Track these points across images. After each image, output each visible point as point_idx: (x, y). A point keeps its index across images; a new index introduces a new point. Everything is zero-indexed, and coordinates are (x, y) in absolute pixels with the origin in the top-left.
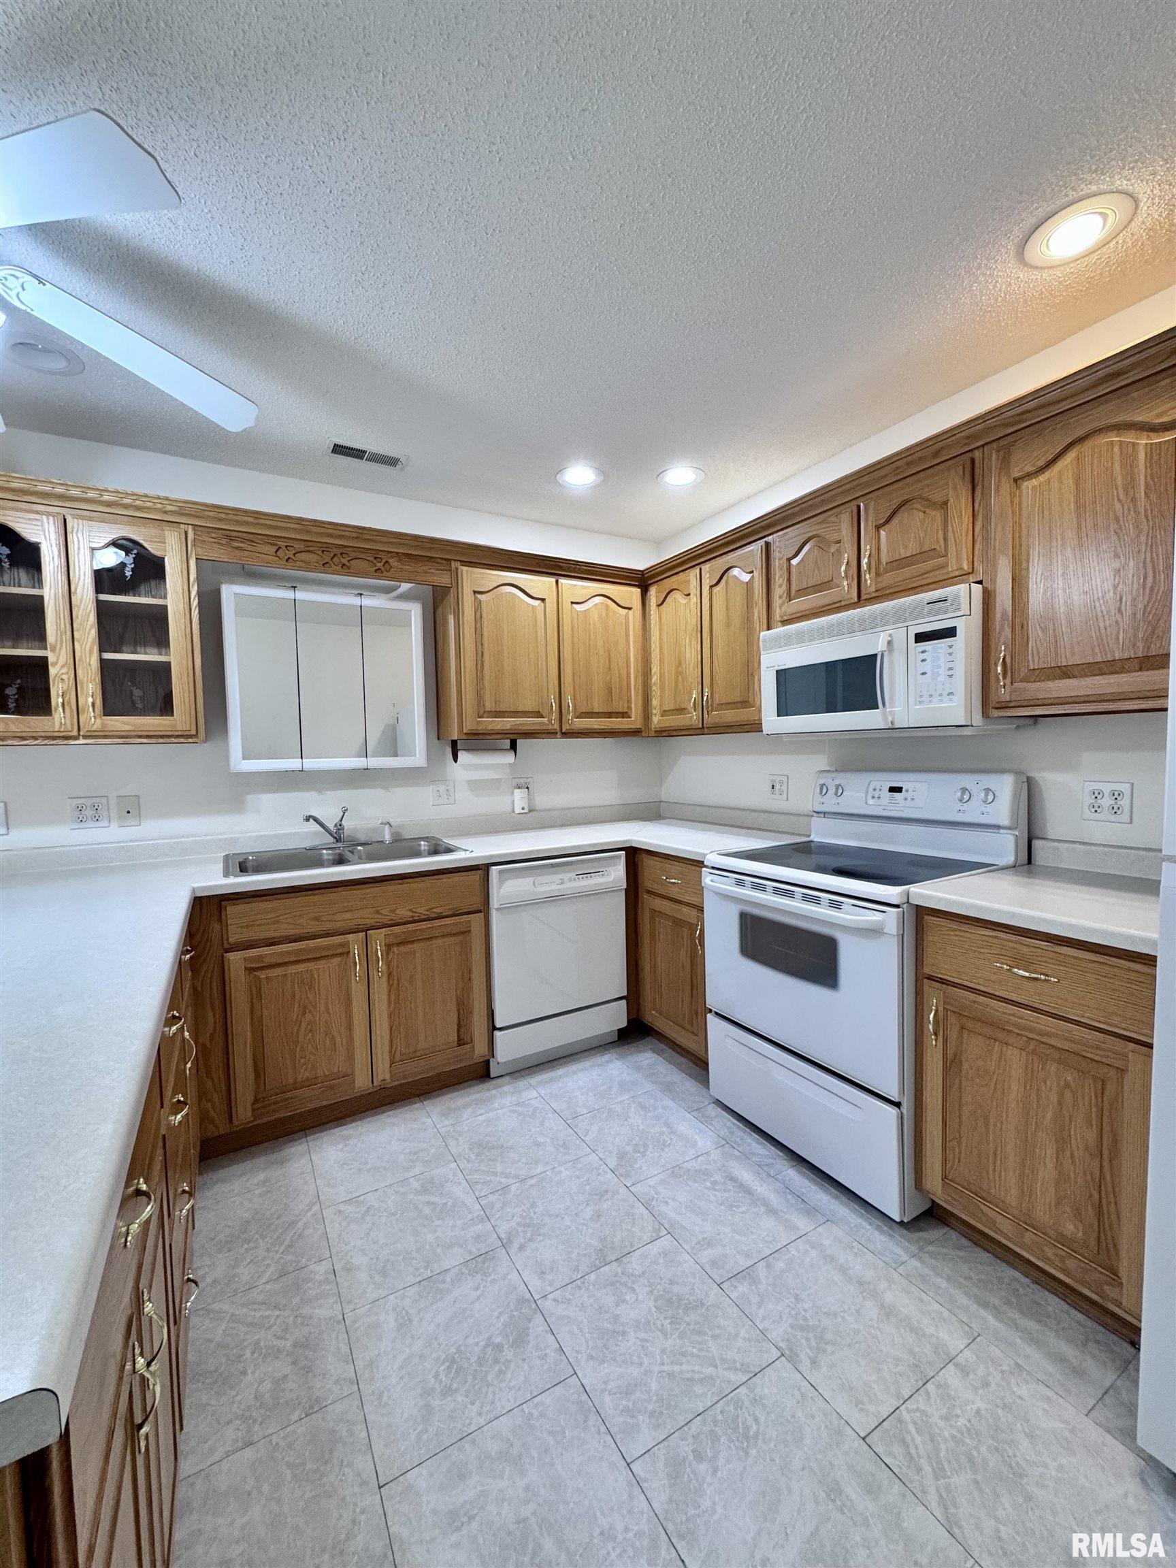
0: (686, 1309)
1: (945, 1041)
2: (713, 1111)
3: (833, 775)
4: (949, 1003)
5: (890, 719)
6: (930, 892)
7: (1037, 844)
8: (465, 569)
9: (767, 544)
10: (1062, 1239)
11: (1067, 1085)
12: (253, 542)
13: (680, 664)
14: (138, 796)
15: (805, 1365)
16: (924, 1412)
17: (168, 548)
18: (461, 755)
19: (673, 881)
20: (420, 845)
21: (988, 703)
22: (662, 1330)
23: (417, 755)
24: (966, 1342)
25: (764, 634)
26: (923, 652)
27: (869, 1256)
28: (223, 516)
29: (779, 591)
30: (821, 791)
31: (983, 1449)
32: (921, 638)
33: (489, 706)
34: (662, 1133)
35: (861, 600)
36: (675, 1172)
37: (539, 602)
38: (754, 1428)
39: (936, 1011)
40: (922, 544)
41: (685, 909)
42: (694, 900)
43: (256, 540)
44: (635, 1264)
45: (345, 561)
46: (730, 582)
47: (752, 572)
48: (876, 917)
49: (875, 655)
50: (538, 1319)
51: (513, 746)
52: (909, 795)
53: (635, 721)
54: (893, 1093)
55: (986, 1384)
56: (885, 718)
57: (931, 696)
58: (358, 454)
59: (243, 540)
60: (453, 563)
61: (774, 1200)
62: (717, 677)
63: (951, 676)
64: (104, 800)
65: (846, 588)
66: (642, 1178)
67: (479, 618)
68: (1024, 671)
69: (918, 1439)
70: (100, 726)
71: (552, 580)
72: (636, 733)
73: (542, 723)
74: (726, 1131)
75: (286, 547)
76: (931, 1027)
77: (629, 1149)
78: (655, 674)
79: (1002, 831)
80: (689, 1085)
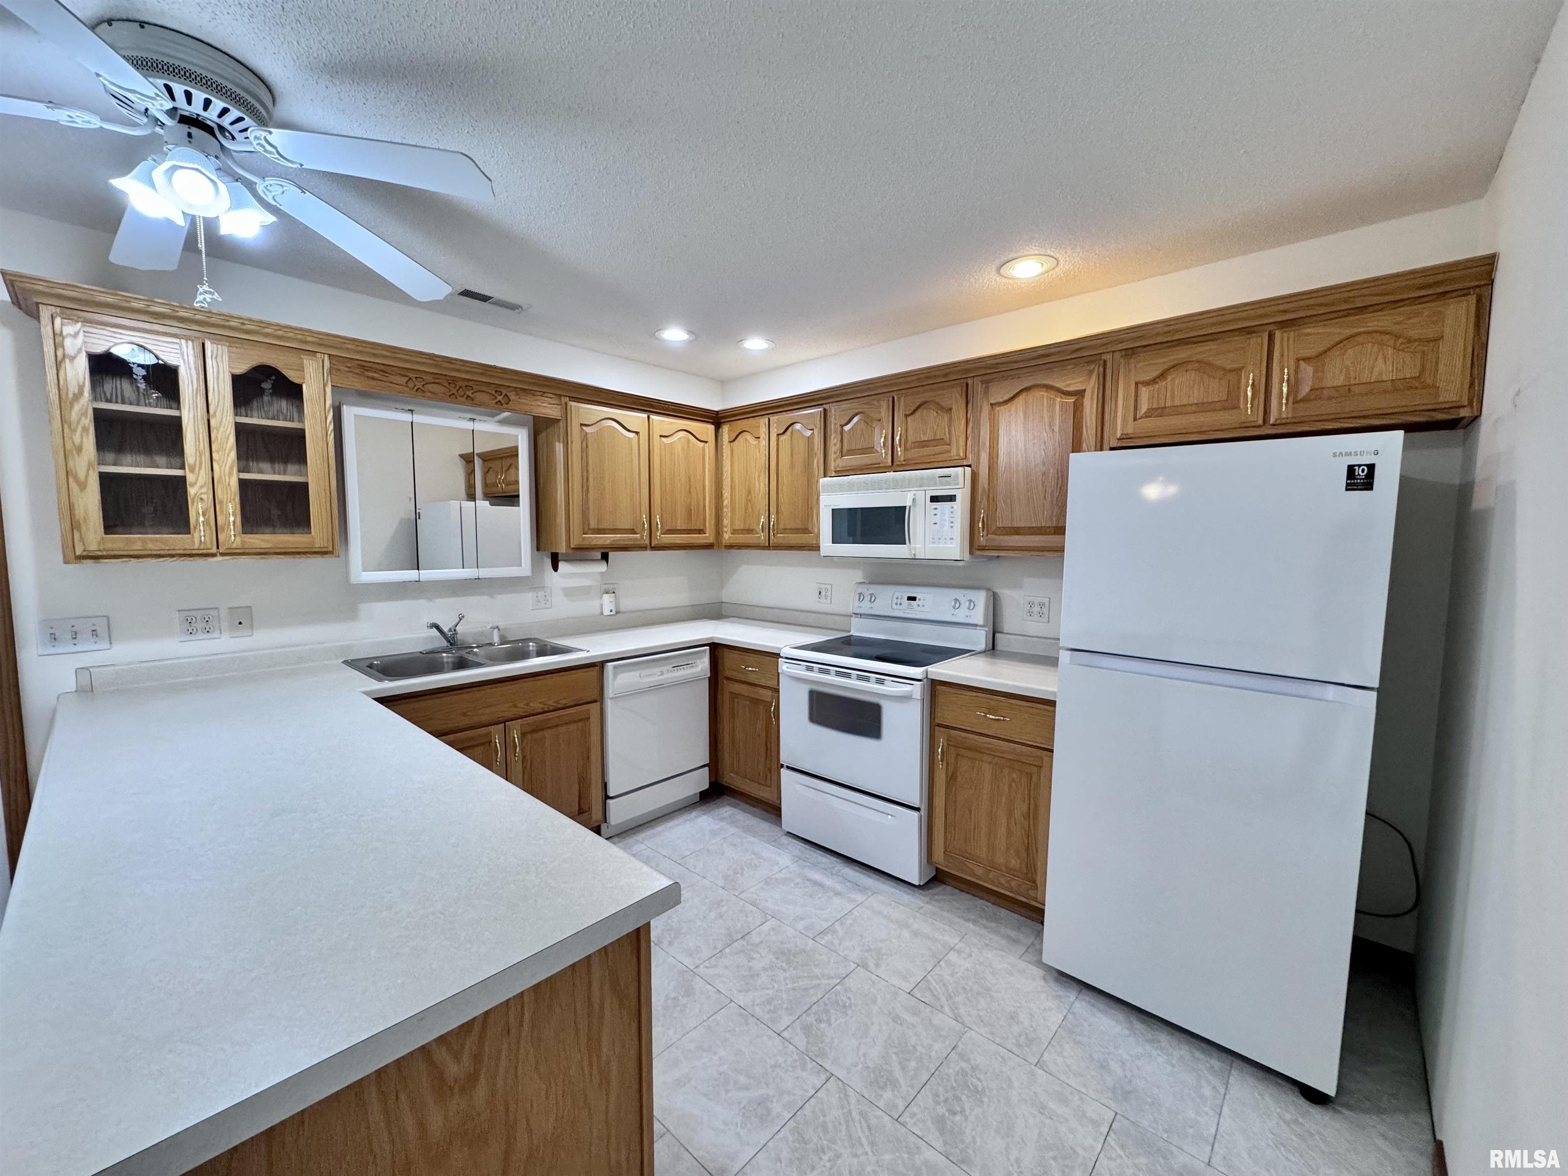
0: (794, 956)
1: (947, 764)
2: (786, 840)
3: (867, 586)
4: (951, 741)
5: (913, 552)
6: (942, 670)
7: (998, 635)
8: (573, 404)
9: (825, 410)
10: (1009, 870)
11: (1013, 780)
12: (385, 372)
13: (750, 492)
14: (250, 607)
15: (872, 966)
16: (940, 975)
17: (307, 376)
18: (562, 566)
19: (750, 669)
20: (529, 646)
21: (974, 546)
22: (782, 968)
23: (523, 565)
24: (959, 939)
25: (823, 481)
26: (936, 509)
27: (901, 907)
28: (361, 349)
29: (834, 448)
30: (859, 599)
31: (970, 984)
32: (934, 499)
33: (593, 524)
34: (752, 859)
35: (894, 466)
36: (768, 882)
37: (634, 434)
38: (848, 1001)
39: (943, 746)
40: (935, 435)
41: (762, 691)
42: (771, 683)
43: (388, 371)
44: (755, 938)
45: (469, 393)
46: (794, 432)
47: (813, 430)
48: (907, 688)
49: (905, 507)
50: (698, 979)
51: (605, 557)
52: (921, 603)
53: (708, 536)
54: (916, 803)
55: (970, 955)
56: (910, 550)
57: (939, 539)
58: (484, 298)
59: (376, 371)
60: (563, 398)
61: (838, 887)
62: (783, 508)
63: (952, 527)
64: (214, 613)
65: (884, 454)
66: (745, 888)
67: (585, 449)
68: (994, 528)
69: (937, 987)
70: (240, 543)
71: (645, 416)
72: (709, 546)
73: (636, 539)
74: (797, 851)
75: (416, 378)
76: (939, 757)
77: (731, 872)
78: (726, 498)
79: (978, 628)
80: (763, 826)
